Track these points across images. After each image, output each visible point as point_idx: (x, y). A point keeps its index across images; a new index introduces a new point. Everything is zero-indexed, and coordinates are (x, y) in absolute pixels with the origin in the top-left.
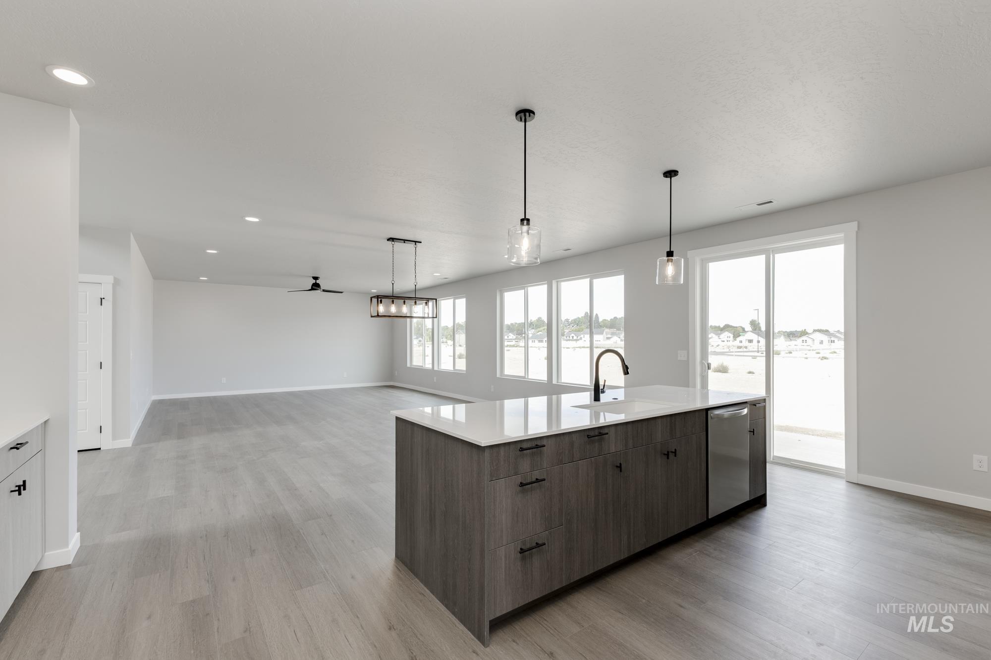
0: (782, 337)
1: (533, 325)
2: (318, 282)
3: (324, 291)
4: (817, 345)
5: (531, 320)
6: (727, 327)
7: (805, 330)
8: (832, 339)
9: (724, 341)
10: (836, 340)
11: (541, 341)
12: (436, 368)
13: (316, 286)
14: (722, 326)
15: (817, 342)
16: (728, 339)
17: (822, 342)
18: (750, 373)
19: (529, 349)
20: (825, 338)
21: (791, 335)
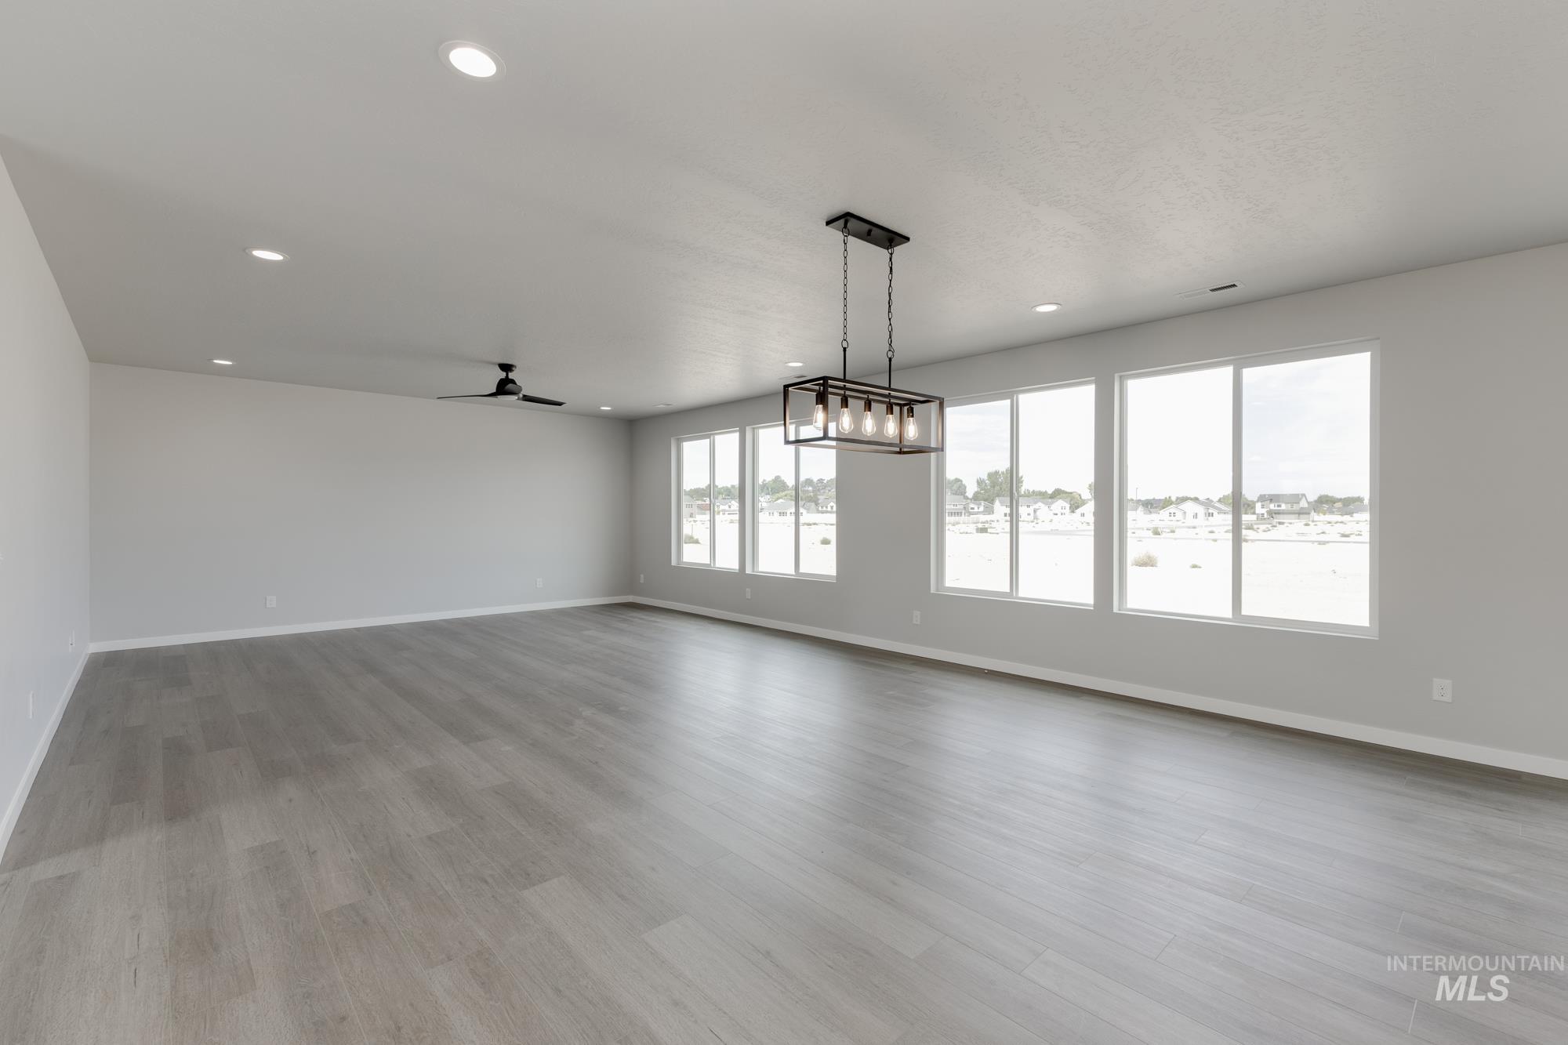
0: (1141, 508)
1: (768, 489)
2: (511, 376)
3: (527, 398)
4: (1190, 521)
5: (764, 480)
6: (1058, 494)
7: (1170, 497)
8: (1211, 511)
9: (1056, 514)
10: (1215, 513)
11: (782, 514)
12: (748, 571)
13: (504, 388)
14: (1050, 492)
15: (1190, 515)
16: (1064, 511)
17: (1196, 516)
18: (1194, 566)
19: (802, 528)
20: (1201, 510)
21: (1151, 505)
